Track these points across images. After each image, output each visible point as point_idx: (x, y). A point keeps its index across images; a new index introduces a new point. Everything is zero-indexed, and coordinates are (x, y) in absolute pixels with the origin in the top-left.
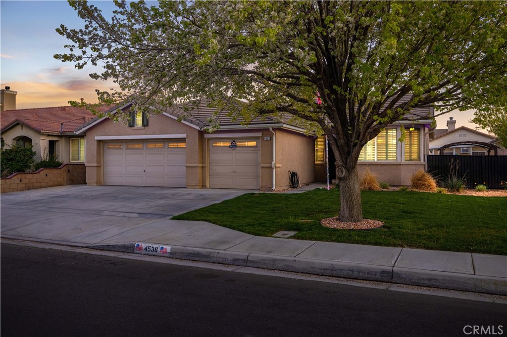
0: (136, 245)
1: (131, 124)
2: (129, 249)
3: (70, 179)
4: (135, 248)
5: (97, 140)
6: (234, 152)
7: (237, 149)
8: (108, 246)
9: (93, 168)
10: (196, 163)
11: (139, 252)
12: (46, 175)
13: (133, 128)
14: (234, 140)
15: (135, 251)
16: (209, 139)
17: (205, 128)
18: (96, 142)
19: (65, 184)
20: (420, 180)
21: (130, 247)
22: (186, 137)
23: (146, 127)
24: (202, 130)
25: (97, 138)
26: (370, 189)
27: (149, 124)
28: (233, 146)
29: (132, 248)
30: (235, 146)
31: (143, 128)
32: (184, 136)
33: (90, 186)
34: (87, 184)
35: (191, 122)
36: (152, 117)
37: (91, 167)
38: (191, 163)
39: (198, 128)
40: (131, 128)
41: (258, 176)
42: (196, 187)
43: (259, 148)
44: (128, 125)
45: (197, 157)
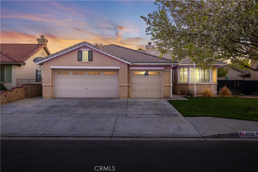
0: (239, 133)
1: (80, 59)
2: (236, 135)
3: (26, 95)
4: (239, 134)
5: (52, 69)
6: (147, 78)
7: (149, 76)
8: (219, 135)
9: (49, 87)
10: (126, 84)
11: (242, 136)
12: (16, 92)
13: (81, 62)
14: (147, 71)
15: (240, 136)
16: (132, 70)
17: (134, 64)
18: (51, 70)
19: (24, 98)
20: (225, 92)
21: (236, 134)
22: (119, 68)
23: (91, 62)
24: (132, 65)
25: (52, 67)
26: (209, 96)
27: (93, 60)
28: (146, 74)
29: (237, 134)
30: (148, 74)
31: (89, 62)
32: (118, 68)
33: (46, 99)
34: (43, 98)
35: (126, 60)
36: (95, 56)
37: (47, 86)
38: (123, 84)
39: (130, 64)
40: (80, 62)
41: (161, 91)
42: (126, 97)
43: (161, 76)
44: (77, 59)
45: (127, 80)
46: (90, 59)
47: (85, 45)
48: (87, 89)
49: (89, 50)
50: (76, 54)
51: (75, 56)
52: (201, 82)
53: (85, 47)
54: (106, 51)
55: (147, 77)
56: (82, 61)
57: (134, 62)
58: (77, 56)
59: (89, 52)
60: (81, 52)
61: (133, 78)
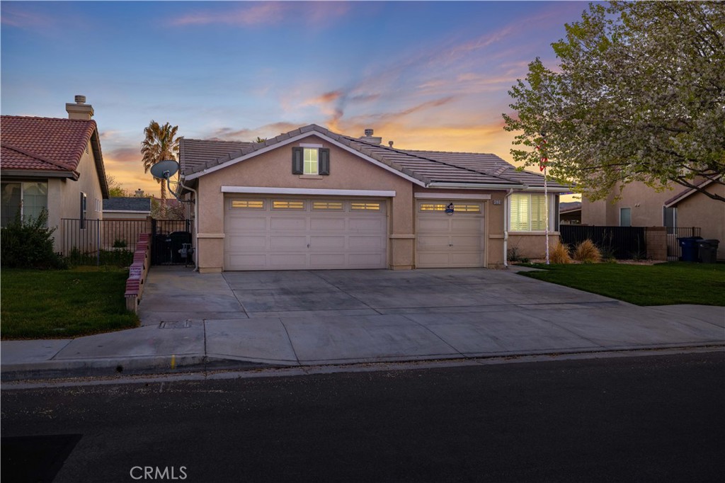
1: (298, 169)
5: (224, 193)
7: (455, 214)
10: (410, 233)
13: (301, 176)
14: (451, 203)
17: (431, 184)
18: (222, 196)
22: (394, 195)
23: (325, 177)
24: (427, 187)
25: (224, 189)
27: (330, 172)
28: (449, 210)
30: (452, 211)
31: (321, 177)
32: (392, 194)
33: (208, 273)
34: (201, 271)
35: (412, 175)
36: (336, 162)
37: (212, 240)
38: (401, 233)
39: (422, 184)
40: (297, 176)
41: (480, 251)
42: (408, 267)
43: (482, 214)
44: (290, 170)
45: (410, 225)
46: (324, 170)
47: (313, 134)
48: (308, 246)
49: (321, 146)
50: (288, 155)
51: (286, 160)
52: (532, 230)
53: (313, 138)
54: (366, 150)
55: (451, 218)
56: (302, 174)
57: (432, 181)
58: (291, 161)
59: (321, 151)
60: (301, 150)
61: (420, 220)
